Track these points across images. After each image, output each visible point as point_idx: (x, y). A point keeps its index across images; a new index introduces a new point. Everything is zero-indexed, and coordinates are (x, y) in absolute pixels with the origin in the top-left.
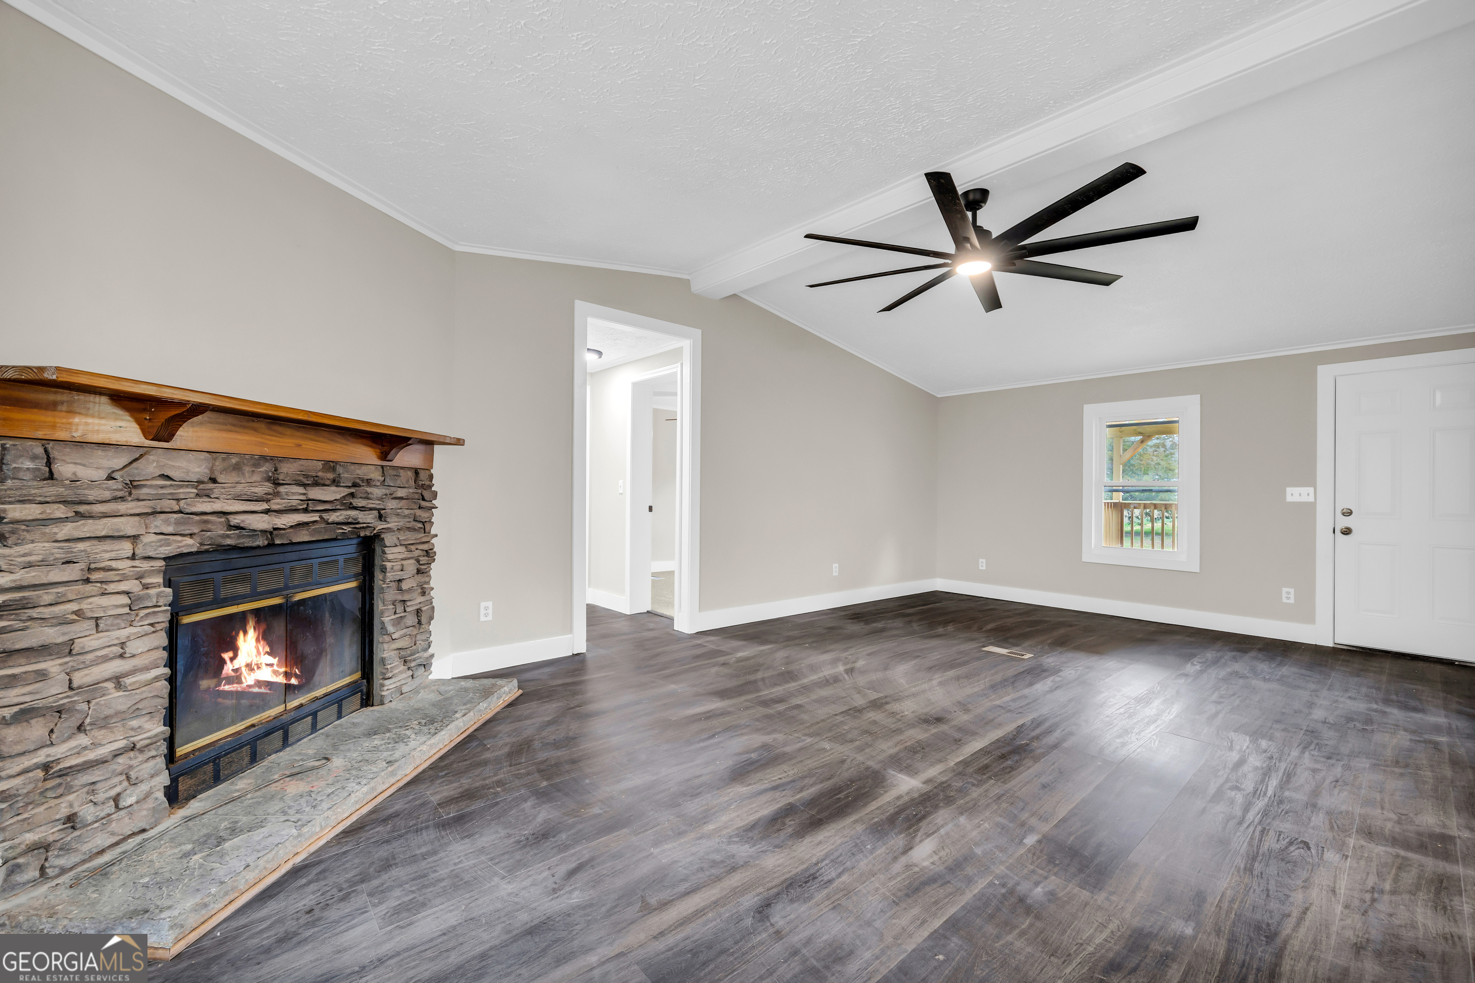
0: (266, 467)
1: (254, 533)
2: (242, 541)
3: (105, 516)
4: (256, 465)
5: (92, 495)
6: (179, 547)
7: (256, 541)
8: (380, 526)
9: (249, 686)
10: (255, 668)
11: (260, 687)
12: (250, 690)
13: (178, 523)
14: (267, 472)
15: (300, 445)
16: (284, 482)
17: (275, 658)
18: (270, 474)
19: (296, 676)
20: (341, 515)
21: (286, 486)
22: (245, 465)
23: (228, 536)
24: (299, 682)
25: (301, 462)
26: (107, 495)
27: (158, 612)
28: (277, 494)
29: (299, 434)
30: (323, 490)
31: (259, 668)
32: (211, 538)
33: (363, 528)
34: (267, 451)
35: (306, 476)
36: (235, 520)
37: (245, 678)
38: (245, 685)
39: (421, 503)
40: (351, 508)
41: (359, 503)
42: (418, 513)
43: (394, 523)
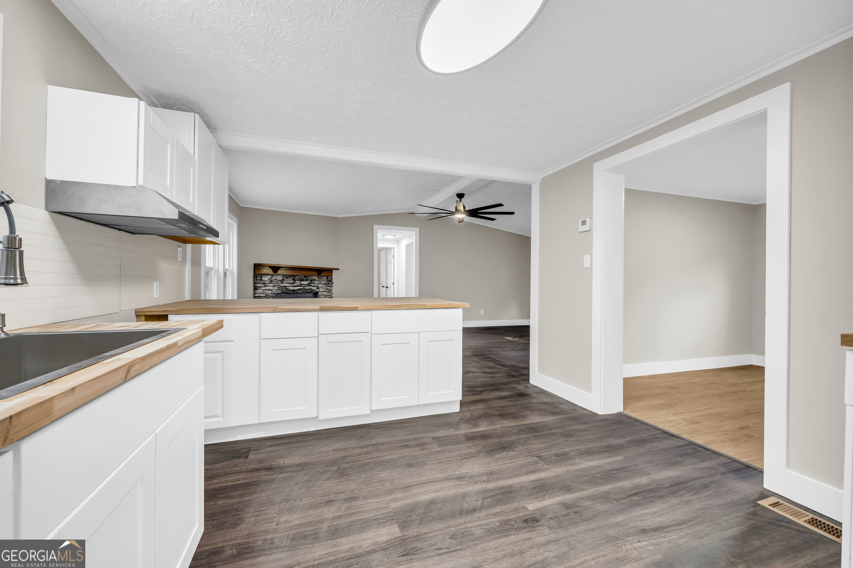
0: (293, 277)
2: (288, 292)
3: (268, 286)
4: (291, 277)
5: (267, 283)
6: (278, 292)
7: (291, 292)
8: (318, 290)
13: (278, 288)
15: (299, 273)
16: (296, 280)
18: (294, 279)
22: (289, 277)
23: (286, 291)
25: (299, 276)
26: (268, 283)
28: (295, 283)
30: (304, 282)
32: (283, 291)
33: (313, 290)
34: (293, 274)
35: (301, 279)
36: (287, 288)
39: (329, 285)
40: (310, 286)
41: (313, 285)
42: (328, 287)
43: (321, 290)
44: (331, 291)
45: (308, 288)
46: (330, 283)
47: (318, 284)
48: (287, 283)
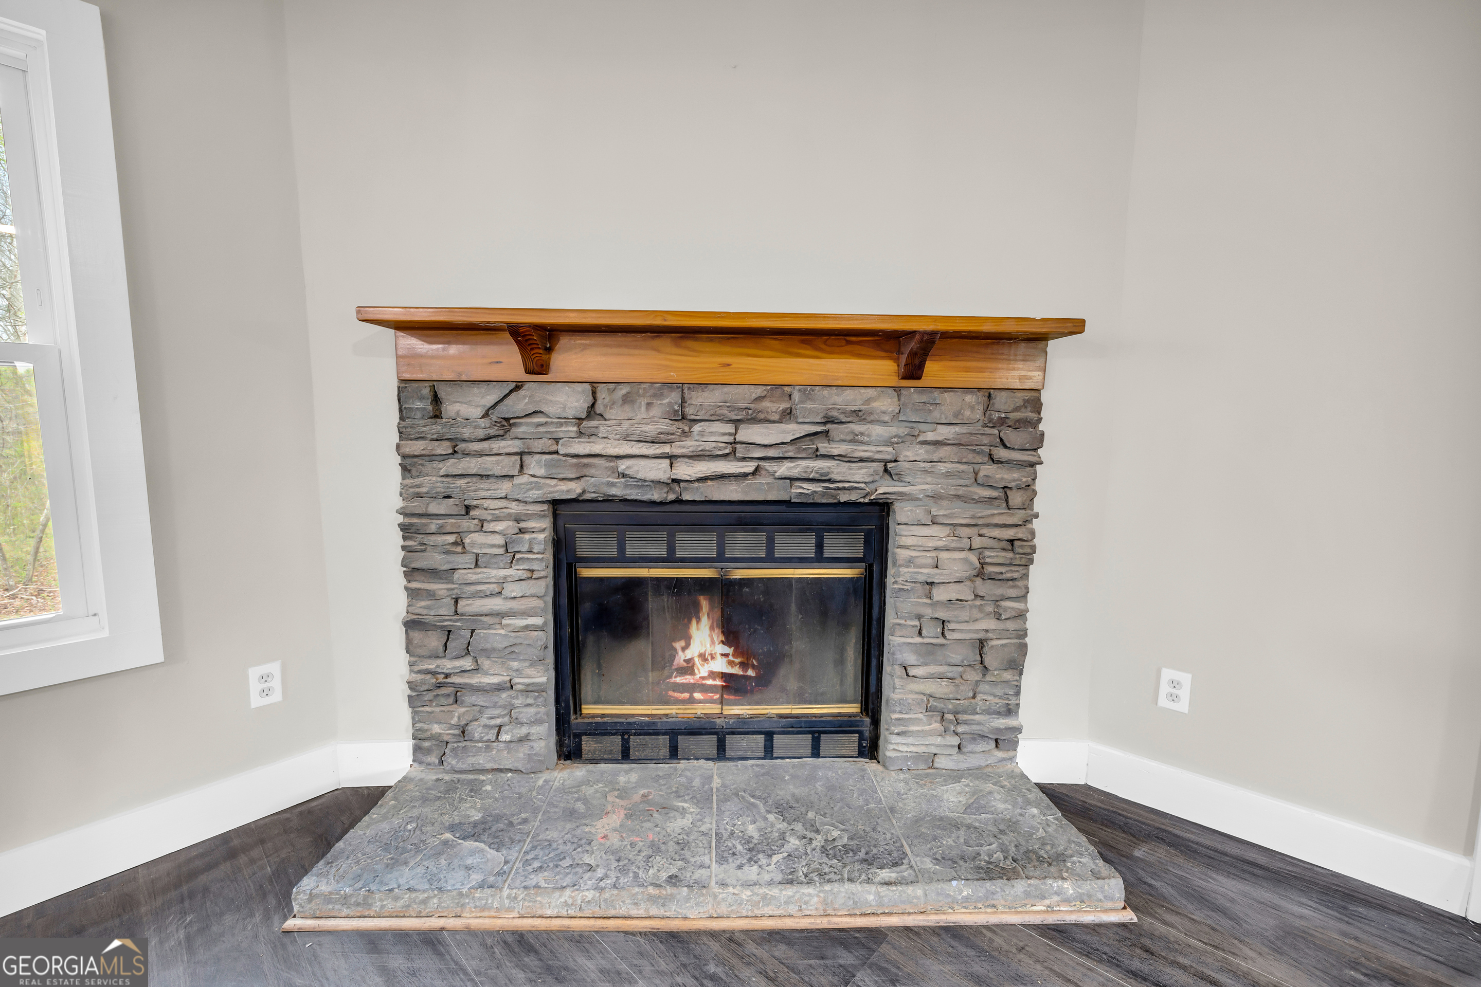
0: (673, 397)
1: (643, 483)
2: (628, 492)
3: (481, 454)
4: (658, 395)
5: (466, 432)
6: (551, 492)
7: (646, 494)
8: (885, 488)
9: (703, 678)
10: (709, 658)
11: (714, 679)
12: (704, 682)
13: (548, 465)
14: (670, 404)
15: (729, 365)
16: (698, 418)
17: (730, 648)
18: (676, 408)
19: (753, 667)
20: (796, 467)
21: (702, 424)
22: (639, 396)
23: (613, 485)
24: (756, 673)
25: (726, 389)
26: (481, 433)
27: (532, 559)
28: (685, 434)
29: (727, 349)
30: (767, 428)
31: (713, 658)
32: (595, 486)
33: (844, 488)
34: (673, 376)
35: (732, 408)
36: (623, 465)
37: (699, 669)
38: (698, 676)
39: (1001, 453)
40: (817, 455)
41: (837, 449)
42: (987, 470)
43: (919, 486)
44: (1016, 498)
45: (795, 473)
46: (1011, 436)
47: (887, 443)
48: (626, 438)
